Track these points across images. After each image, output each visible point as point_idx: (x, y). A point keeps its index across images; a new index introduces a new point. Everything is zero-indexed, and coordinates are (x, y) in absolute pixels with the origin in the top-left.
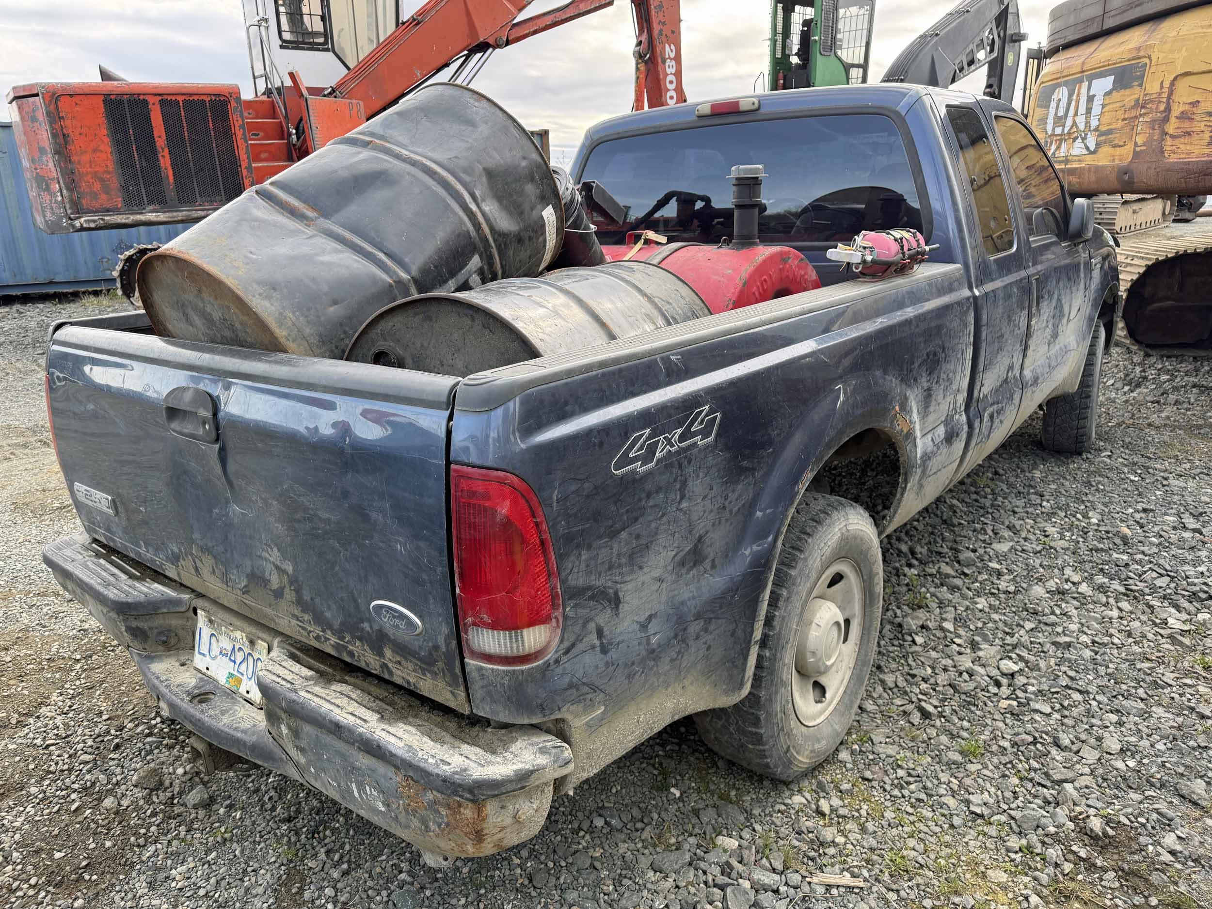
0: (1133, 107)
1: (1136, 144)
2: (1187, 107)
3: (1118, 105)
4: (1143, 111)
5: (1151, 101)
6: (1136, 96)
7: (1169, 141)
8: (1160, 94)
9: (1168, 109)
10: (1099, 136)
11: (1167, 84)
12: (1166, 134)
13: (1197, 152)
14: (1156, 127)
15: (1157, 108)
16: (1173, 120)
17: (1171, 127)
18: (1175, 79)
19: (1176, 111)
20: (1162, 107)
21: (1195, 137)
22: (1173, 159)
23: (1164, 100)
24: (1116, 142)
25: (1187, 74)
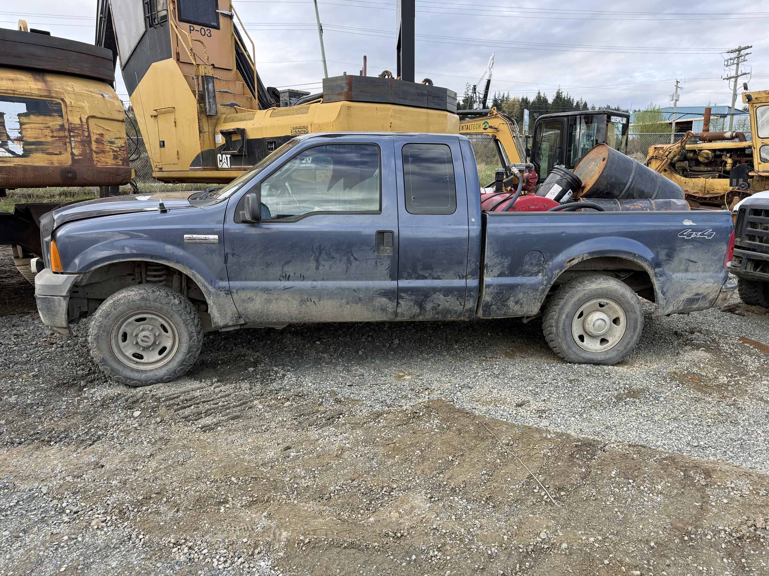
0: (59, 130)
1: (72, 154)
2: (98, 136)
3: (41, 125)
4: (72, 134)
5: (77, 129)
6: (61, 123)
7: (95, 155)
8: (82, 125)
9: (89, 136)
10: (24, 145)
11: (84, 120)
12: (92, 150)
13: (110, 162)
14: (86, 145)
15: (83, 134)
16: (93, 143)
17: (94, 146)
18: (88, 118)
19: (94, 138)
20: (86, 134)
21: (107, 154)
22: (99, 165)
23: (86, 130)
24: (50, 151)
25: (93, 117)
